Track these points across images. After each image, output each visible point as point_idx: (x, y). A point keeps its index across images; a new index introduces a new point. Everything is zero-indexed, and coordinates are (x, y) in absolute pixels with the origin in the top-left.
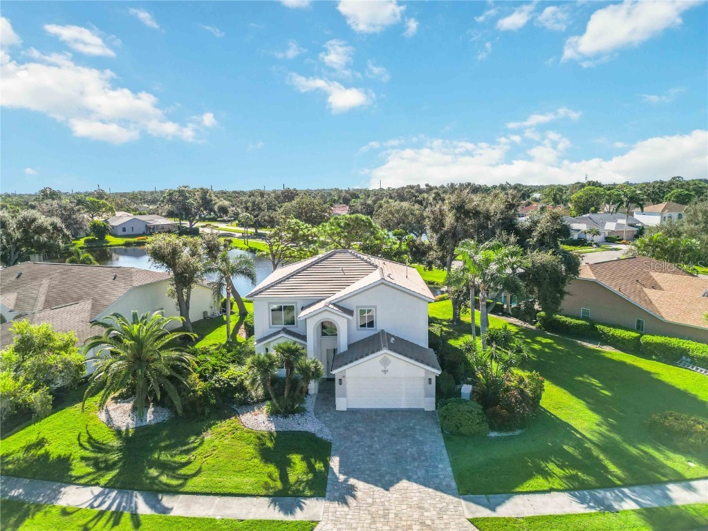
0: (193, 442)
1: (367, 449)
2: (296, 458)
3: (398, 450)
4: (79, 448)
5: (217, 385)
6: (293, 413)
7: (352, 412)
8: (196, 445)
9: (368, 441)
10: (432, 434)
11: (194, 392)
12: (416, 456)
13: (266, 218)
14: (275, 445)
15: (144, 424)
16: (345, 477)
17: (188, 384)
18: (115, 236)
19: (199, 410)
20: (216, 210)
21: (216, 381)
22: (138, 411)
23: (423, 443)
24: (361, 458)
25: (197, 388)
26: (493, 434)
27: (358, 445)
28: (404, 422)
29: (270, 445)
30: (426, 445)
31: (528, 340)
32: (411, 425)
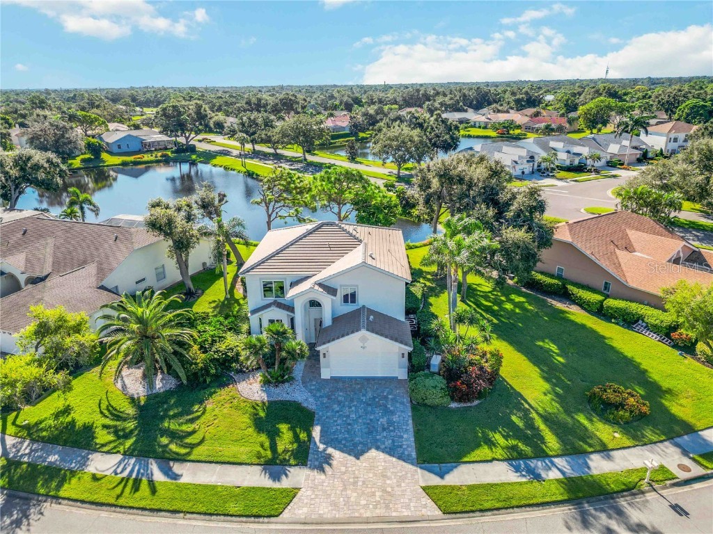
0: (197, 411)
1: (345, 419)
2: (284, 427)
3: (371, 420)
4: (100, 415)
5: (216, 356)
6: (283, 382)
7: (335, 380)
8: (199, 414)
9: (346, 410)
10: (402, 403)
11: (196, 364)
12: (386, 426)
13: (263, 136)
14: (267, 415)
15: (154, 392)
16: (325, 446)
17: (190, 356)
18: (111, 153)
19: (201, 379)
20: (212, 126)
21: (215, 352)
22: (148, 378)
23: (392, 413)
24: (339, 427)
25: (198, 361)
26: (454, 405)
27: (337, 414)
28: (379, 391)
29: (262, 414)
30: (396, 414)
31: (503, 298)
32: (385, 394)
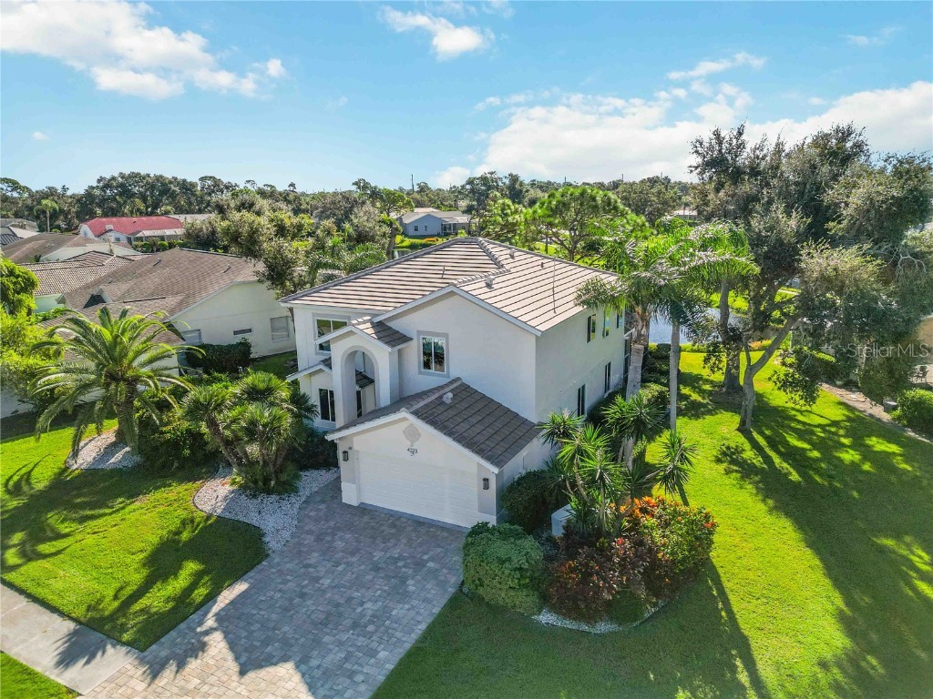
0: (110, 507)
1: (305, 583)
3: (350, 599)
4: (2, 484)
7: (363, 509)
8: (110, 511)
10: (441, 584)
11: (162, 433)
14: (191, 540)
15: (100, 466)
16: (215, 625)
18: (406, 236)
23: (404, 597)
24: (278, 596)
26: (546, 618)
27: (303, 570)
28: (420, 549)
29: (185, 536)
30: (408, 603)
31: (846, 441)
32: (426, 557)
